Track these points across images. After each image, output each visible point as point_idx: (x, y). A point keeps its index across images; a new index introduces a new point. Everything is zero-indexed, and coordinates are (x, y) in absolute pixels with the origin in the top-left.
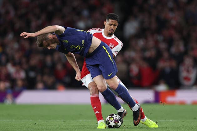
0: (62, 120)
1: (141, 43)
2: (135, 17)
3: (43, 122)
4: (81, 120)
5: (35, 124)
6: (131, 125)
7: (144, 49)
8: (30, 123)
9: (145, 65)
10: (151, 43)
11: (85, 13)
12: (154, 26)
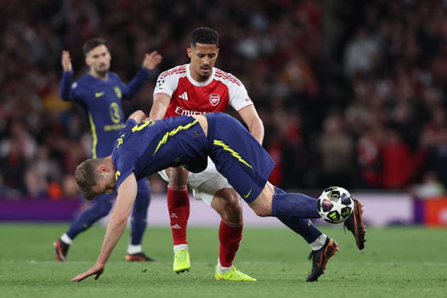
0: (205, 264)
1: (384, 89)
2: (372, 31)
3: (162, 267)
4: (248, 263)
5: (145, 271)
6: (360, 275)
7: (390, 104)
8: (133, 270)
9: (393, 140)
10: (406, 90)
11: (259, 21)
12: (412, 50)
